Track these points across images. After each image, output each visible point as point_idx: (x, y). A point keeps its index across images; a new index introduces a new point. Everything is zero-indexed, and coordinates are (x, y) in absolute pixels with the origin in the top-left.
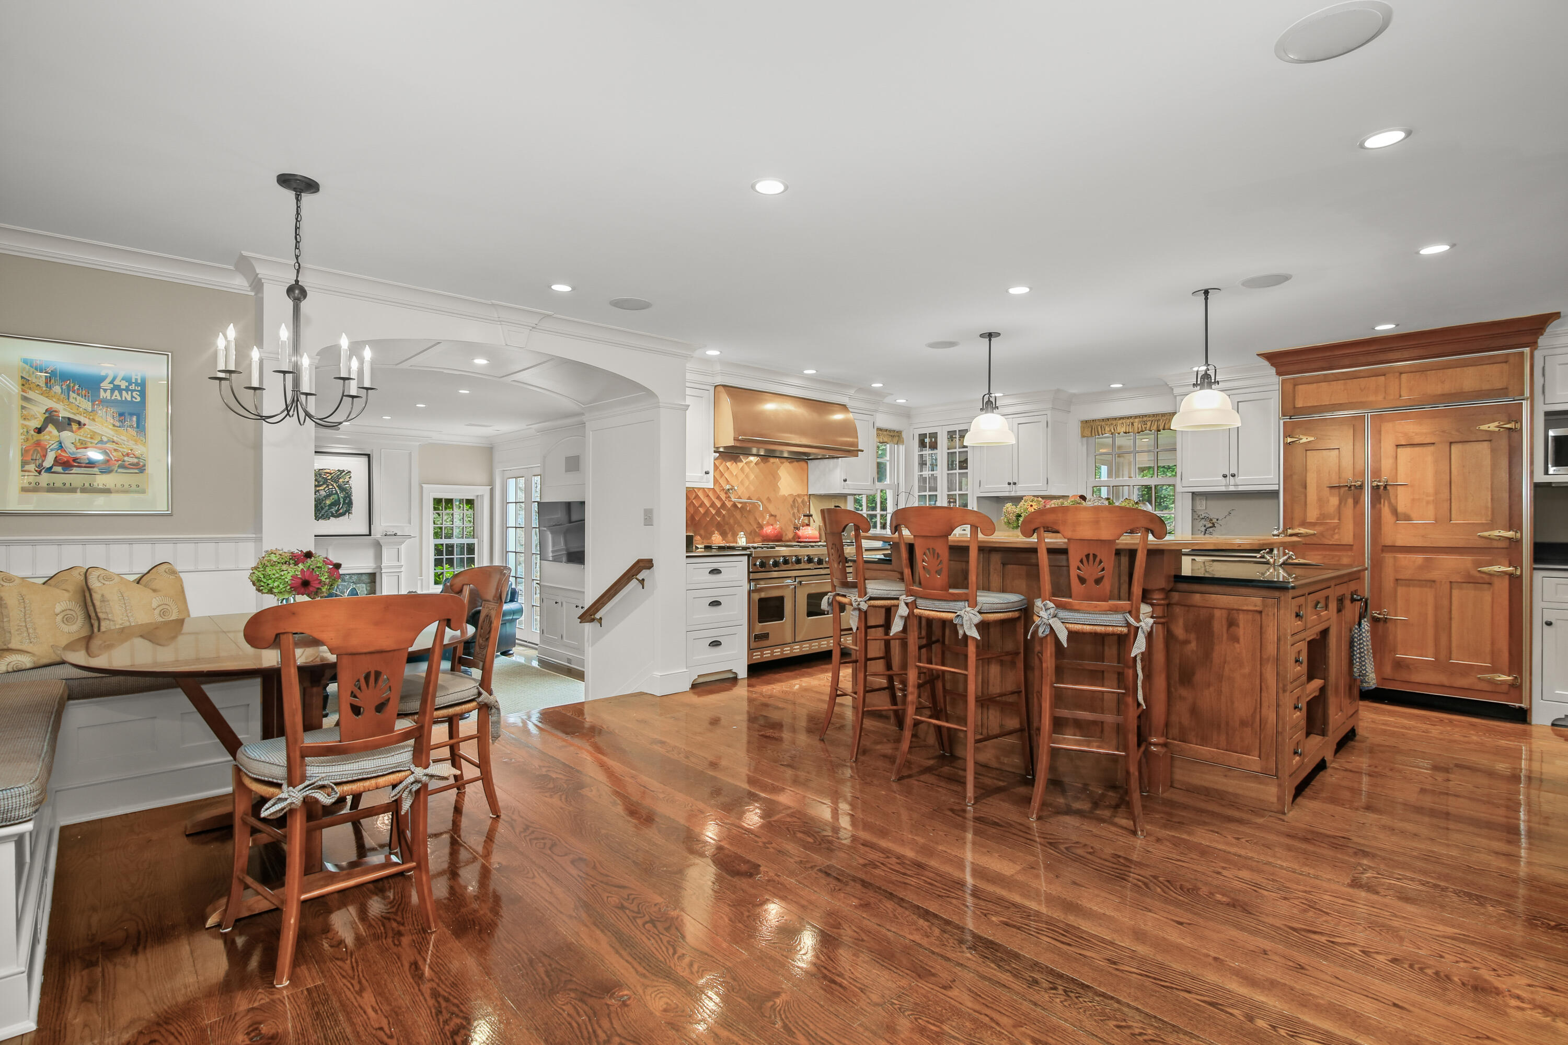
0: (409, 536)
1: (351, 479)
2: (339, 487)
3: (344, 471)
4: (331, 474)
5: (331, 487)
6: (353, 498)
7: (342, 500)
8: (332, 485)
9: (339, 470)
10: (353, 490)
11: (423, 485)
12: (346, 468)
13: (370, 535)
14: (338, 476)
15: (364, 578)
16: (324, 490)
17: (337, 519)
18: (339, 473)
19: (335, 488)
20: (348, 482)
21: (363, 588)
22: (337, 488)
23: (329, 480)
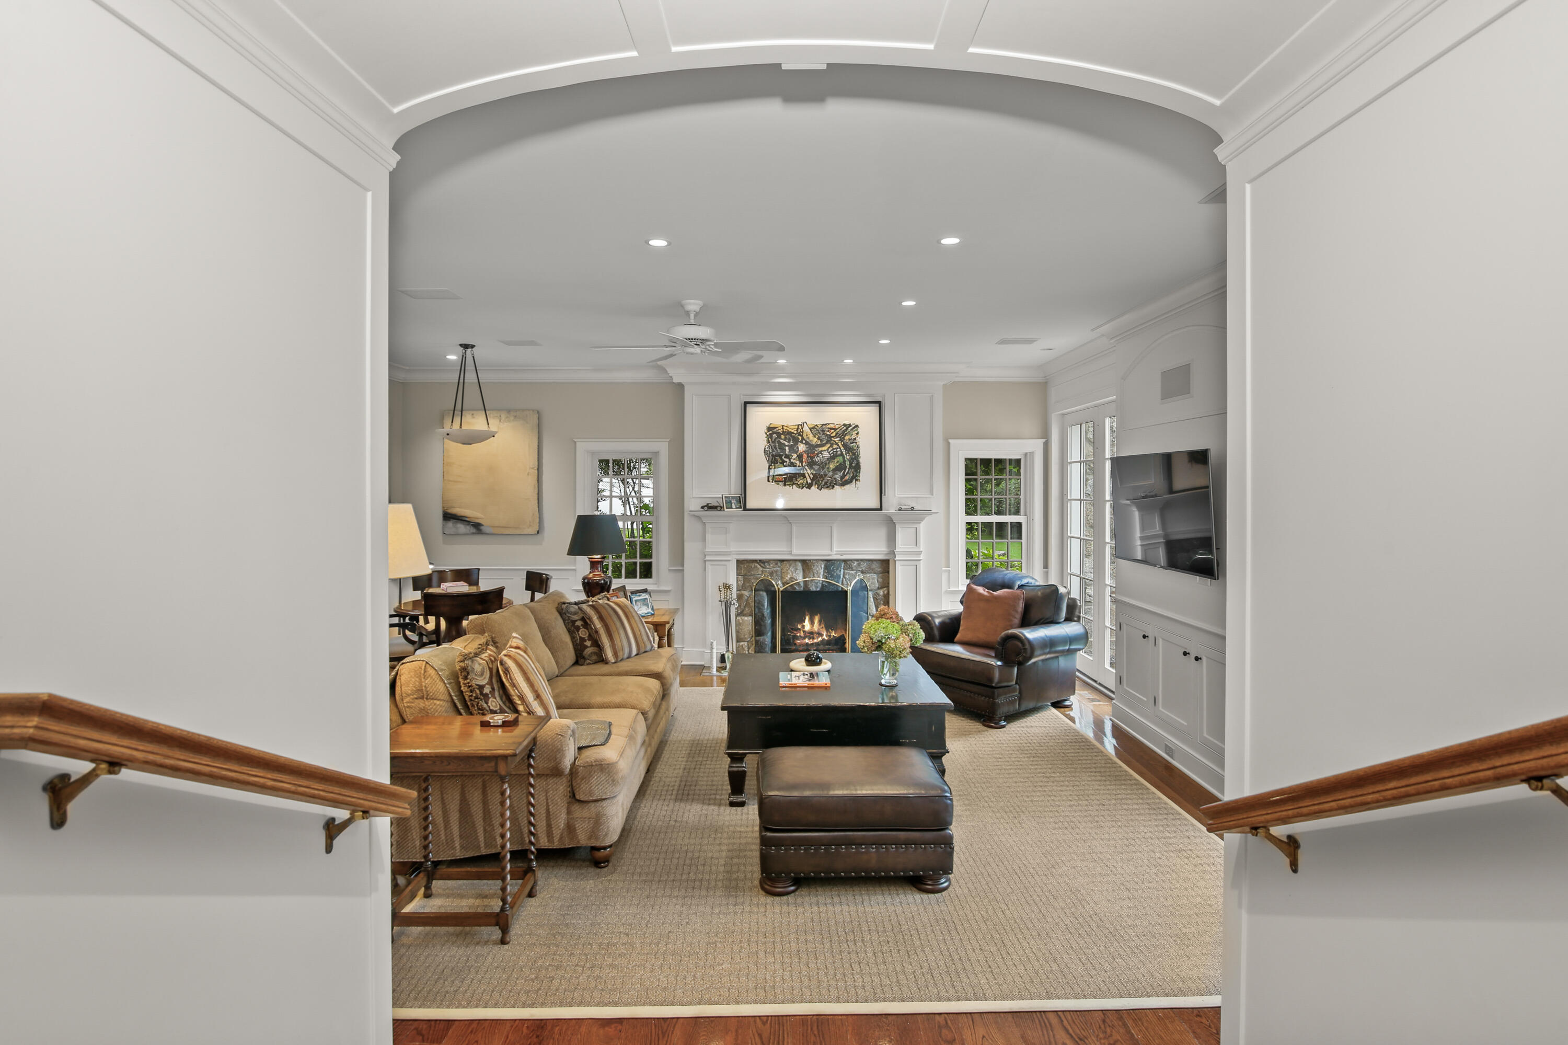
0: (929, 512)
1: (860, 435)
2: (845, 446)
3: (850, 425)
4: (835, 429)
5: (835, 446)
6: (861, 460)
7: (848, 464)
8: (837, 444)
9: (845, 425)
10: (861, 449)
11: (952, 442)
12: (853, 422)
13: (881, 509)
14: (844, 432)
15: (875, 566)
16: (828, 450)
17: (843, 488)
18: (845, 428)
19: (840, 448)
20: (855, 439)
21: (873, 579)
22: (842, 448)
23: (833, 437)
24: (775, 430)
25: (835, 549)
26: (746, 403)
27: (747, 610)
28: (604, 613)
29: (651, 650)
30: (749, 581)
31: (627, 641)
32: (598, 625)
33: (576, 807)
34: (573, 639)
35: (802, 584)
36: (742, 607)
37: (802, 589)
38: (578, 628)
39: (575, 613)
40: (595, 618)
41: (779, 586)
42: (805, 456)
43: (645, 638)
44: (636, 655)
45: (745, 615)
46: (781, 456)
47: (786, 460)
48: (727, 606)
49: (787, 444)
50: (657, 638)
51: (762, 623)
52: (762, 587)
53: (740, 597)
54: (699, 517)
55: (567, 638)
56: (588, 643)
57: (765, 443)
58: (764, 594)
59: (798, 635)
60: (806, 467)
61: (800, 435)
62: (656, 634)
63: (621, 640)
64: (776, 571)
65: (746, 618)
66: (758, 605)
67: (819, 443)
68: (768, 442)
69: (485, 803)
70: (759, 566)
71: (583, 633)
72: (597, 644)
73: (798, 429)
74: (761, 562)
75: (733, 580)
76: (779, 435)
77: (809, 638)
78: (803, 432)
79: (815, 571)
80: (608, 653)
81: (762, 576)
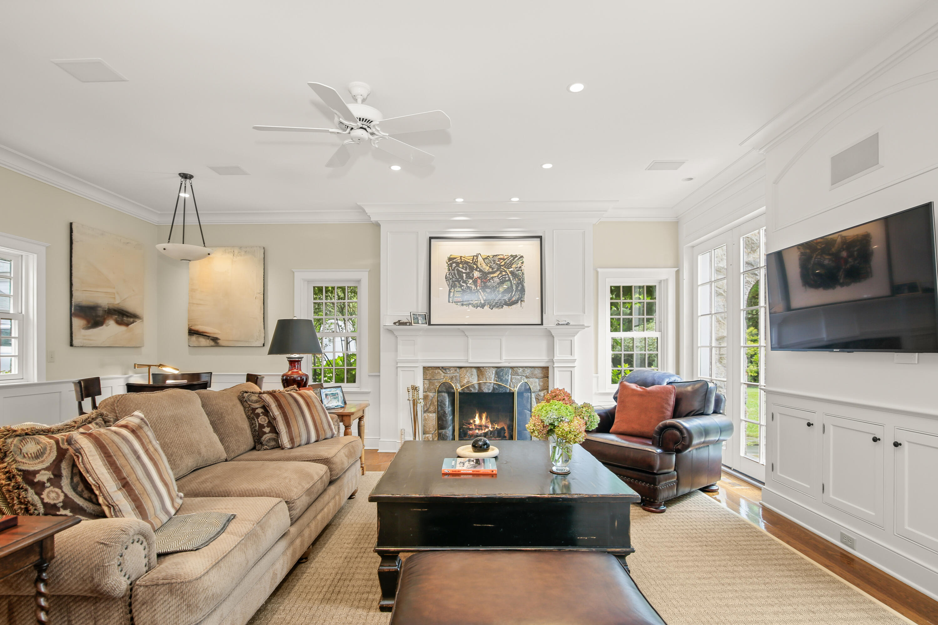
0: (583, 327)
1: (524, 264)
2: (512, 273)
3: (516, 256)
4: (504, 259)
5: (504, 273)
6: (525, 285)
7: (514, 287)
8: (505, 272)
9: (512, 256)
10: (526, 276)
11: (599, 270)
12: (518, 253)
13: (542, 324)
14: (511, 261)
15: (538, 372)
16: (498, 276)
17: (510, 307)
18: (512, 258)
19: (508, 275)
20: (520, 267)
21: (535, 382)
22: (510, 275)
23: (502, 266)
24: (454, 260)
25: (504, 358)
26: (431, 238)
27: (432, 408)
28: (282, 401)
29: (332, 437)
30: (433, 384)
31: (305, 427)
32: (275, 411)
34: (252, 425)
35: (477, 387)
36: (428, 406)
37: (477, 391)
38: (258, 416)
39: (256, 402)
40: (276, 406)
41: (458, 388)
42: (479, 281)
43: (328, 427)
44: (317, 441)
45: (430, 412)
46: (459, 282)
47: (463, 284)
48: (415, 403)
49: (464, 271)
51: (444, 419)
52: (444, 389)
53: (425, 398)
54: (392, 332)
55: (245, 425)
56: (267, 430)
57: (447, 271)
58: (446, 395)
59: (471, 427)
60: (480, 290)
61: (475, 264)
62: (341, 424)
63: (299, 427)
64: (456, 376)
65: (431, 415)
66: (441, 404)
67: (491, 270)
68: (449, 270)
70: (441, 372)
71: (263, 420)
72: (274, 430)
73: (473, 259)
74: (443, 368)
75: (420, 383)
76: (458, 264)
77: (479, 429)
78: (477, 262)
79: (487, 376)
80: (285, 440)
81: (444, 380)
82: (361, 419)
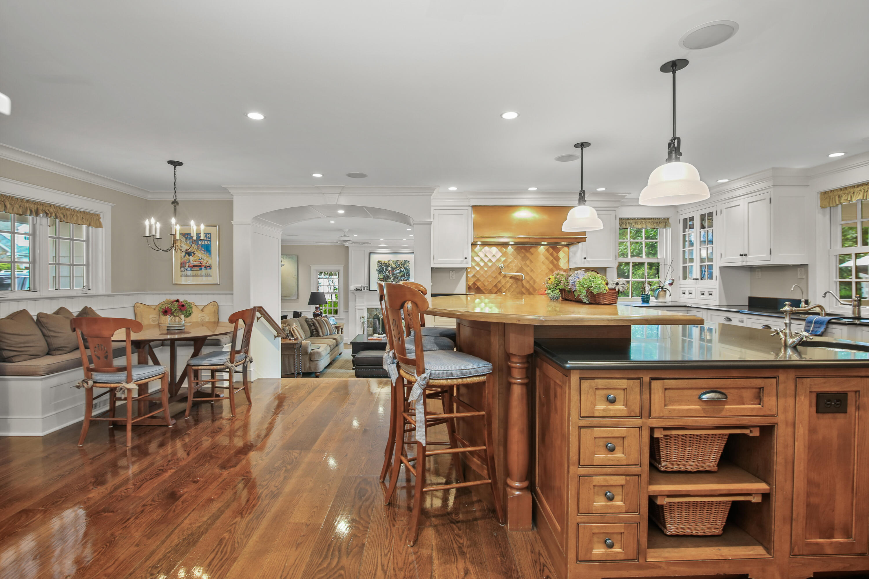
1: (410, 264)
2: (404, 267)
4: (401, 262)
6: (410, 273)
7: (405, 275)
8: (402, 267)
9: (404, 261)
10: (410, 269)
12: (407, 260)
14: (404, 263)
16: (398, 269)
20: (408, 266)
23: (400, 265)
24: (380, 263)
26: (370, 253)
27: (371, 326)
28: (320, 322)
29: (335, 334)
30: (371, 315)
31: (327, 330)
32: (318, 325)
33: (311, 362)
34: (310, 329)
38: (311, 326)
39: (311, 322)
40: (317, 323)
42: (391, 271)
43: (332, 330)
44: (329, 334)
46: (382, 272)
47: (384, 272)
48: (363, 323)
49: (384, 267)
50: (337, 331)
52: (376, 317)
53: (368, 321)
54: (353, 293)
55: (308, 329)
56: (315, 331)
57: (377, 267)
58: (377, 320)
60: (391, 276)
61: (389, 264)
62: (336, 329)
63: (324, 330)
66: (375, 324)
67: (396, 267)
69: (289, 361)
71: (313, 328)
72: (317, 331)
73: (388, 262)
74: (376, 309)
75: (366, 315)
76: (382, 264)
80: (321, 334)
81: (376, 314)
82: (342, 329)
